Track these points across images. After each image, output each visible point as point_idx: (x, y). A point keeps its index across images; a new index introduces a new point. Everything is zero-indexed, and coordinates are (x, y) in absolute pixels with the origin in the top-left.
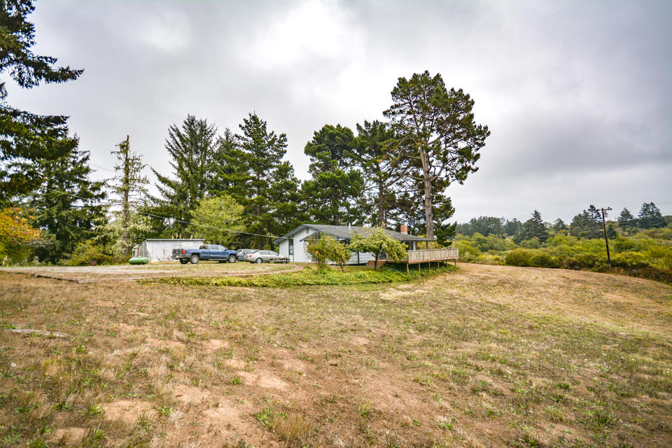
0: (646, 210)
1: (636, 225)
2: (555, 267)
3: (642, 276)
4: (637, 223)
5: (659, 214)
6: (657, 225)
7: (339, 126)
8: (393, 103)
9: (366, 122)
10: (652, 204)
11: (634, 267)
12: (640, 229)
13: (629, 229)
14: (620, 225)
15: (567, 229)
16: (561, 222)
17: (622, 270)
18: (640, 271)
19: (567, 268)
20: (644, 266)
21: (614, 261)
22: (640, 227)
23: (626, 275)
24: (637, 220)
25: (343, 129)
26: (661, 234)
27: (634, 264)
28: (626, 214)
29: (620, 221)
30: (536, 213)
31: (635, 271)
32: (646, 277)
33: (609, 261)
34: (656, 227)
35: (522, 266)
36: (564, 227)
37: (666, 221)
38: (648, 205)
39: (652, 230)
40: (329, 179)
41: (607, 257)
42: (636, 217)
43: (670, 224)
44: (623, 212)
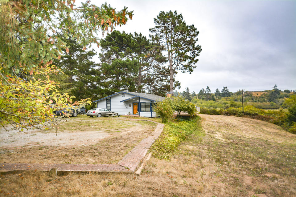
0: (224, 89)
1: (220, 95)
2: (219, 115)
3: (257, 118)
4: (221, 95)
5: (228, 91)
6: (227, 95)
7: (124, 32)
8: (156, 25)
9: (135, 33)
10: (226, 87)
11: (253, 115)
12: (222, 97)
13: (218, 97)
14: (215, 95)
15: (196, 96)
16: (194, 93)
17: (248, 116)
18: (256, 116)
19: (224, 115)
20: (257, 114)
21: (245, 112)
22: (222, 96)
23: (250, 118)
24: (221, 93)
25: (127, 35)
26: (229, 99)
27: (253, 113)
28: (217, 91)
29: (215, 94)
30: (187, 88)
31: (253, 116)
32: (258, 119)
33: (243, 112)
34: (228, 97)
35: (207, 114)
36: (195, 95)
37: (230, 94)
38: (225, 88)
39: (226, 97)
40: (121, 63)
41: (242, 110)
42: (221, 92)
43: (232, 96)
44: (216, 90)
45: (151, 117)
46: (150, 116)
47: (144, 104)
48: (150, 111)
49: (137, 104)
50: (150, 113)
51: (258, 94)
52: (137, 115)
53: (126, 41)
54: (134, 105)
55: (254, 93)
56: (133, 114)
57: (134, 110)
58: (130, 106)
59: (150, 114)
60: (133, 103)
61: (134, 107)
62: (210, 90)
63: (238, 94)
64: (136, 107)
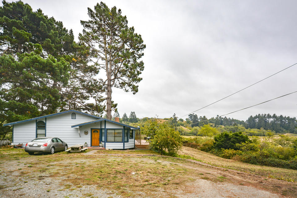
0: (132, 114)
1: (128, 121)
5: (136, 117)
6: (135, 121)
12: (130, 123)
13: (126, 122)
14: (123, 120)
20: (187, 142)
24: (128, 119)
27: (184, 141)
34: (135, 122)
37: (137, 120)
42: (128, 117)
43: (139, 122)
44: (124, 115)
45: (124, 149)
46: (122, 148)
47: (113, 131)
48: (121, 141)
49: (99, 131)
50: (123, 143)
51: (161, 122)
52: (101, 148)
53: (45, 27)
54: (94, 132)
55: (158, 120)
56: (91, 146)
57: (93, 140)
58: (86, 133)
59: (123, 146)
60: (92, 129)
61: (93, 135)
62: (119, 114)
63: (144, 121)
64: (97, 135)
